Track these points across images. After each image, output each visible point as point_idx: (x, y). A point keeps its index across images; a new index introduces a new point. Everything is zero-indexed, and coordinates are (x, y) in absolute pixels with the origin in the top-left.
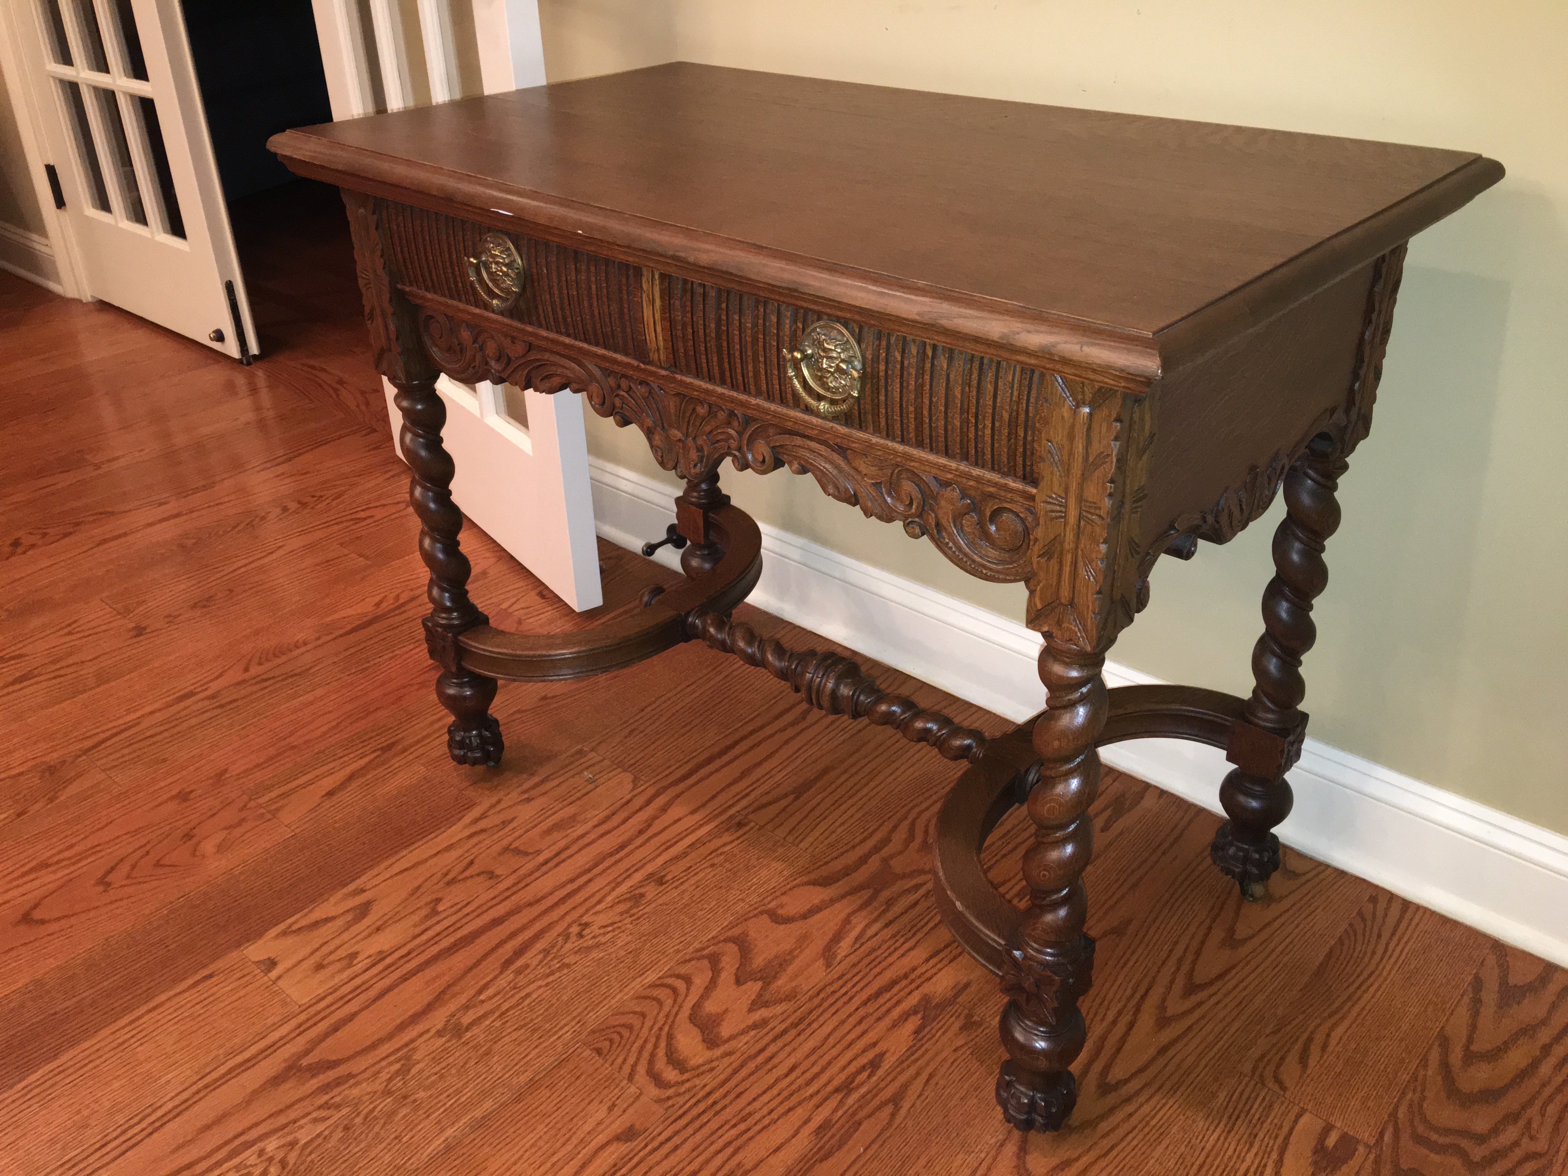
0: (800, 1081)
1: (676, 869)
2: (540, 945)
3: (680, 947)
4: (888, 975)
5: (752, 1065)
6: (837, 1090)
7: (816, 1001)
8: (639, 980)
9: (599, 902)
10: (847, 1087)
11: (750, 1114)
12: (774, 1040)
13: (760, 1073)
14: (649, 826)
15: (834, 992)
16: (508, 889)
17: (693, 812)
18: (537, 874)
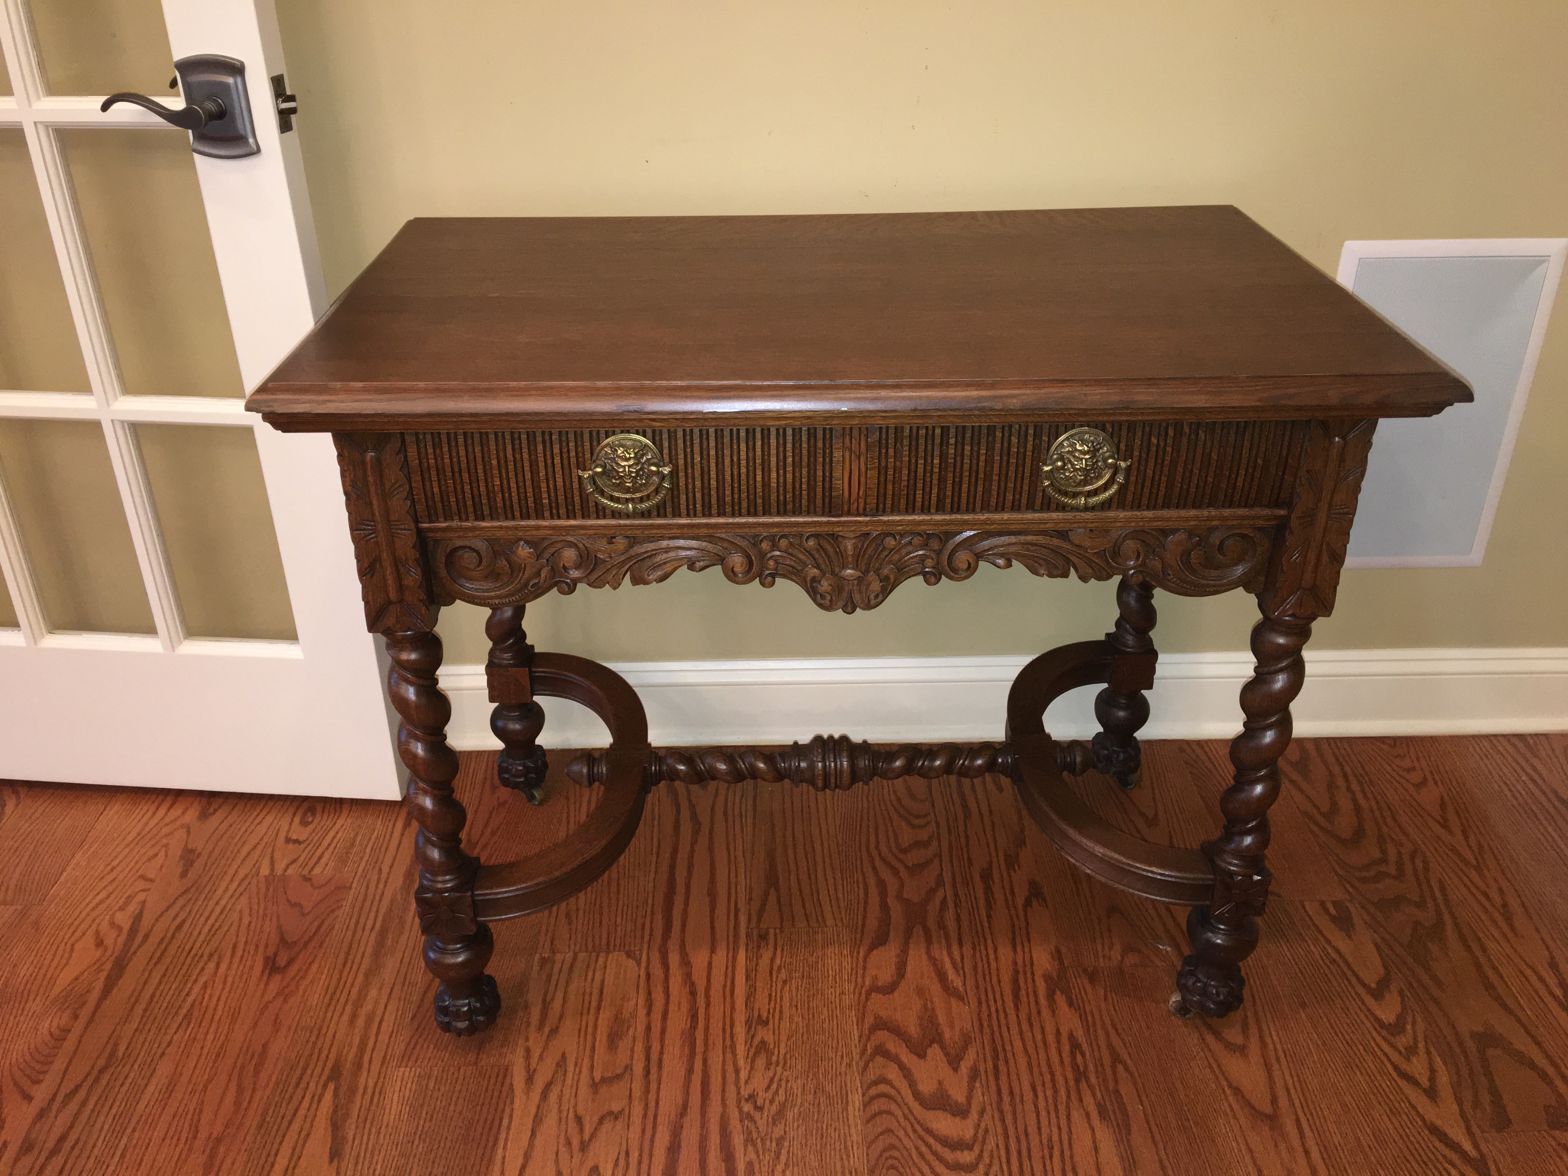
0: (1049, 1093)
1: (761, 1002)
2: (738, 1140)
3: (846, 1060)
4: (1006, 978)
5: (1007, 1107)
6: (1077, 1081)
7: (986, 1030)
8: (850, 1108)
9: (737, 1071)
10: (1080, 1075)
11: (1050, 1140)
12: (997, 1079)
13: (1019, 1107)
14: (693, 984)
15: (989, 1015)
16: (645, 1116)
17: (713, 951)
18: (653, 1086)
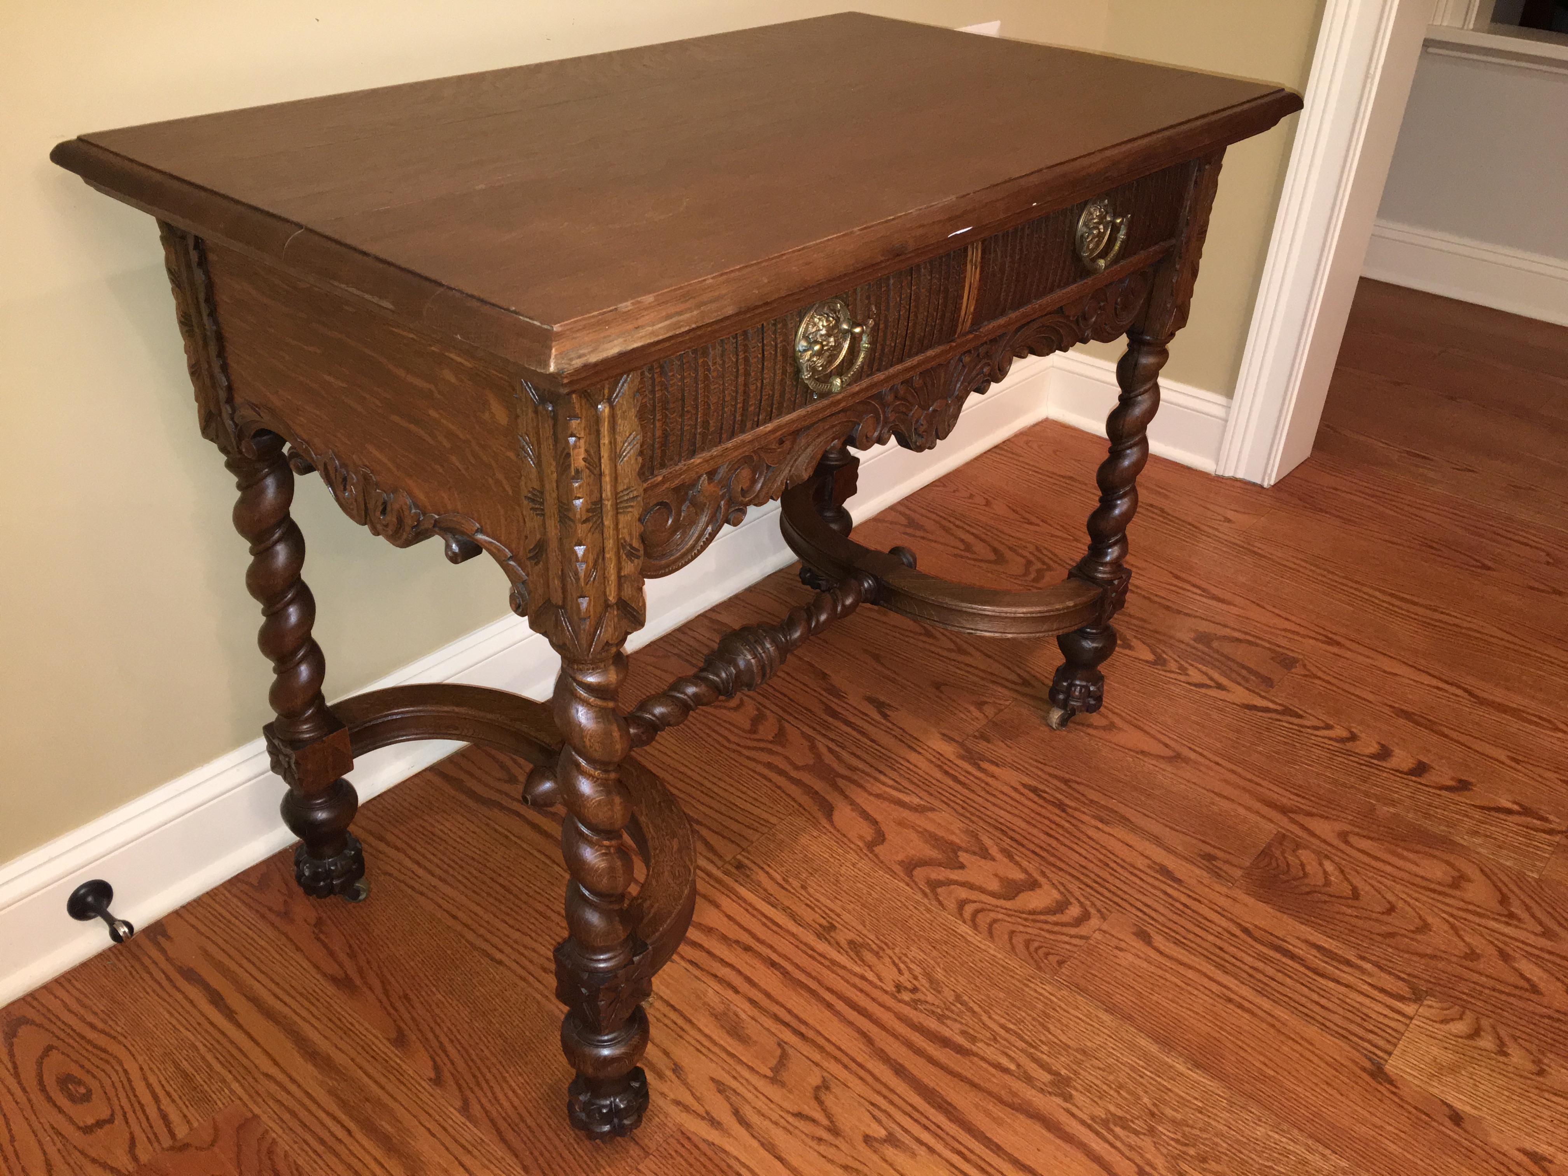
0: (1061, 831)
1: (808, 915)
2: (932, 1024)
3: (922, 909)
4: (938, 775)
5: (1052, 859)
6: (1064, 811)
7: (974, 819)
8: (969, 938)
9: (863, 978)
10: (1061, 806)
11: (1100, 860)
12: (1023, 846)
13: (1059, 855)
14: (737, 942)
15: (963, 808)
16: (846, 1067)
17: (717, 906)
18: (821, 1041)
